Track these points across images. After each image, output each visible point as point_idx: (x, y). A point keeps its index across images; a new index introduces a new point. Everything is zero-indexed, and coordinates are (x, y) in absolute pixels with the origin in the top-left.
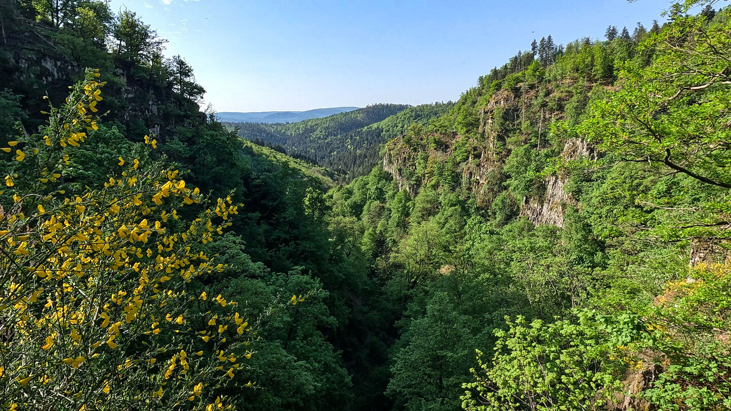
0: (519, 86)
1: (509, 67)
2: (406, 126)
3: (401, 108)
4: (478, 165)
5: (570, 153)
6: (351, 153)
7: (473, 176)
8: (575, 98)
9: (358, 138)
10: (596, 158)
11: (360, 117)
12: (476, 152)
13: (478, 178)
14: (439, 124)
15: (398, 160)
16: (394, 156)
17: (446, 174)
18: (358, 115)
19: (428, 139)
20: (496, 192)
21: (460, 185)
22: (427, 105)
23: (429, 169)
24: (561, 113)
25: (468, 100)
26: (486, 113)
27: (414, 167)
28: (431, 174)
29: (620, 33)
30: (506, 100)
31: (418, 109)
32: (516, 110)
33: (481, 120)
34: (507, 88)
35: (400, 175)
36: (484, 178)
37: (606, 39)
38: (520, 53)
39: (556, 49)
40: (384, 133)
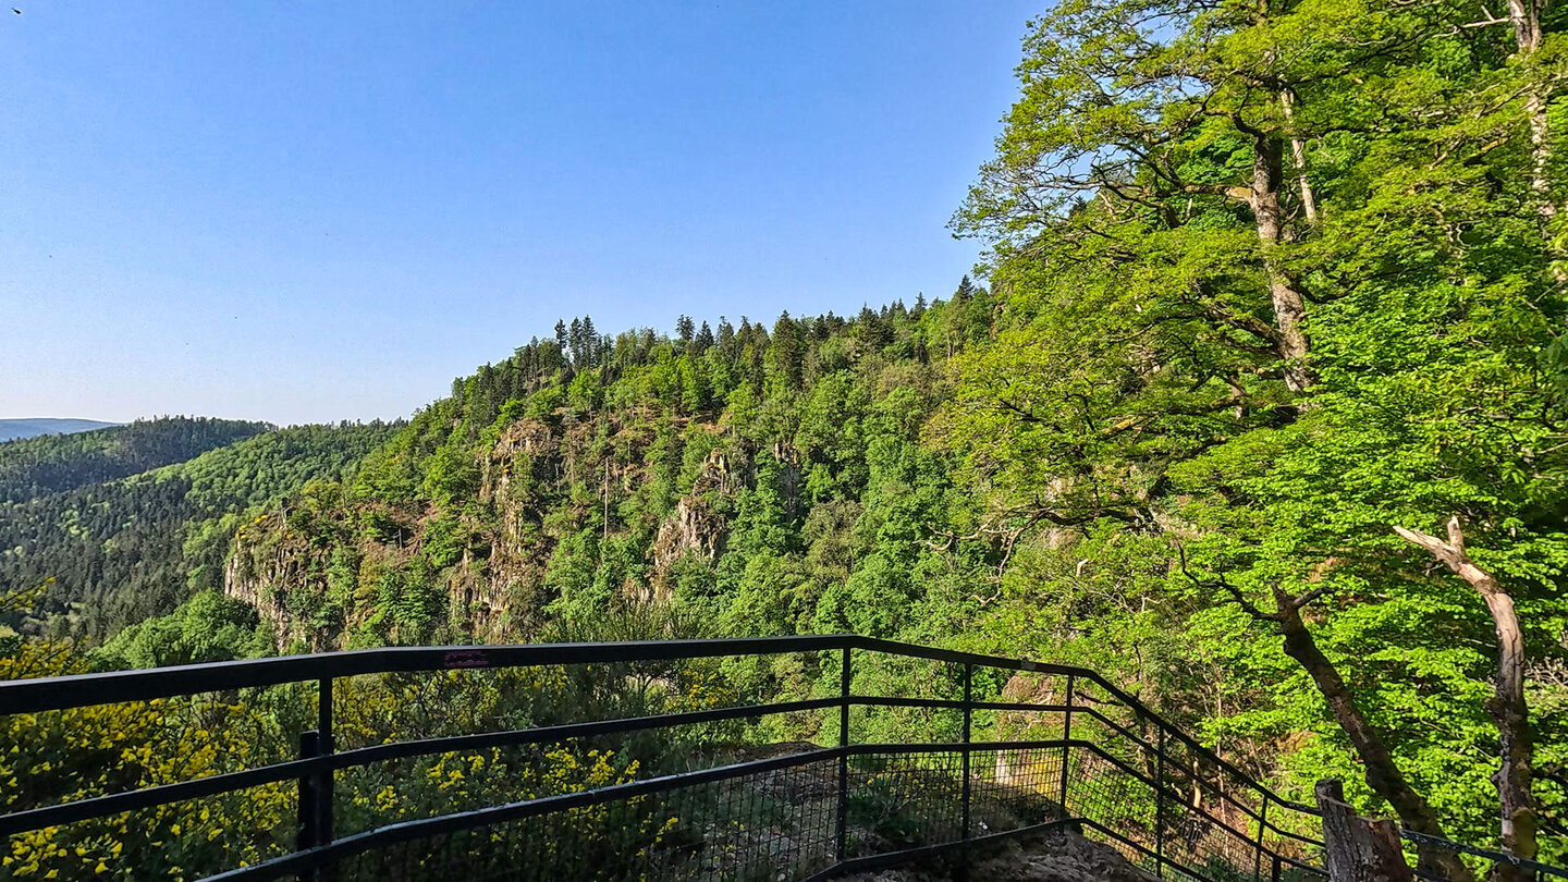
0: (557, 413)
1: (515, 364)
2: (261, 475)
3: (245, 430)
4: (486, 573)
5: (671, 545)
6: (82, 547)
7: (474, 597)
8: (660, 442)
9: (107, 505)
10: (713, 551)
11: (110, 449)
12: (478, 546)
13: (487, 600)
14: (385, 482)
15: (274, 570)
16: (261, 561)
17: (411, 596)
18: (106, 445)
19: (357, 517)
20: (529, 627)
21: (446, 619)
22: (319, 428)
23: (364, 589)
24: (639, 468)
25: (431, 425)
26: (494, 463)
27: (321, 585)
28: (373, 598)
29: (697, 329)
30: (537, 438)
31: (295, 435)
32: (557, 459)
33: (485, 477)
34: (536, 416)
35: (281, 606)
36: (501, 601)
37: (678, 337)
38: (535, 340)
39: (600, 341)
40: (195, 491)
